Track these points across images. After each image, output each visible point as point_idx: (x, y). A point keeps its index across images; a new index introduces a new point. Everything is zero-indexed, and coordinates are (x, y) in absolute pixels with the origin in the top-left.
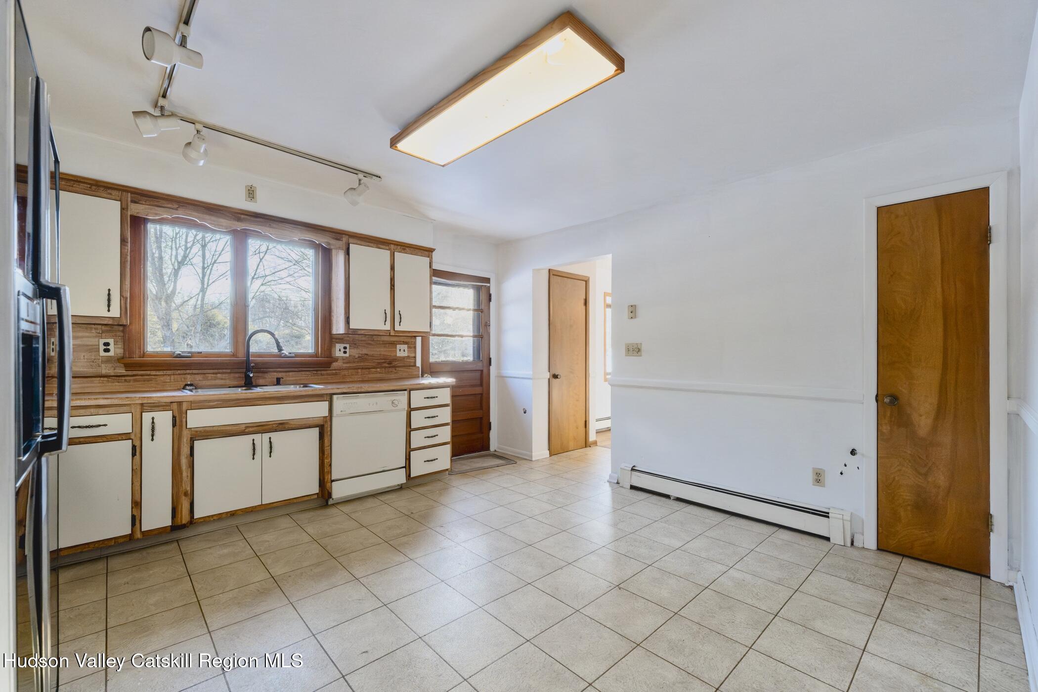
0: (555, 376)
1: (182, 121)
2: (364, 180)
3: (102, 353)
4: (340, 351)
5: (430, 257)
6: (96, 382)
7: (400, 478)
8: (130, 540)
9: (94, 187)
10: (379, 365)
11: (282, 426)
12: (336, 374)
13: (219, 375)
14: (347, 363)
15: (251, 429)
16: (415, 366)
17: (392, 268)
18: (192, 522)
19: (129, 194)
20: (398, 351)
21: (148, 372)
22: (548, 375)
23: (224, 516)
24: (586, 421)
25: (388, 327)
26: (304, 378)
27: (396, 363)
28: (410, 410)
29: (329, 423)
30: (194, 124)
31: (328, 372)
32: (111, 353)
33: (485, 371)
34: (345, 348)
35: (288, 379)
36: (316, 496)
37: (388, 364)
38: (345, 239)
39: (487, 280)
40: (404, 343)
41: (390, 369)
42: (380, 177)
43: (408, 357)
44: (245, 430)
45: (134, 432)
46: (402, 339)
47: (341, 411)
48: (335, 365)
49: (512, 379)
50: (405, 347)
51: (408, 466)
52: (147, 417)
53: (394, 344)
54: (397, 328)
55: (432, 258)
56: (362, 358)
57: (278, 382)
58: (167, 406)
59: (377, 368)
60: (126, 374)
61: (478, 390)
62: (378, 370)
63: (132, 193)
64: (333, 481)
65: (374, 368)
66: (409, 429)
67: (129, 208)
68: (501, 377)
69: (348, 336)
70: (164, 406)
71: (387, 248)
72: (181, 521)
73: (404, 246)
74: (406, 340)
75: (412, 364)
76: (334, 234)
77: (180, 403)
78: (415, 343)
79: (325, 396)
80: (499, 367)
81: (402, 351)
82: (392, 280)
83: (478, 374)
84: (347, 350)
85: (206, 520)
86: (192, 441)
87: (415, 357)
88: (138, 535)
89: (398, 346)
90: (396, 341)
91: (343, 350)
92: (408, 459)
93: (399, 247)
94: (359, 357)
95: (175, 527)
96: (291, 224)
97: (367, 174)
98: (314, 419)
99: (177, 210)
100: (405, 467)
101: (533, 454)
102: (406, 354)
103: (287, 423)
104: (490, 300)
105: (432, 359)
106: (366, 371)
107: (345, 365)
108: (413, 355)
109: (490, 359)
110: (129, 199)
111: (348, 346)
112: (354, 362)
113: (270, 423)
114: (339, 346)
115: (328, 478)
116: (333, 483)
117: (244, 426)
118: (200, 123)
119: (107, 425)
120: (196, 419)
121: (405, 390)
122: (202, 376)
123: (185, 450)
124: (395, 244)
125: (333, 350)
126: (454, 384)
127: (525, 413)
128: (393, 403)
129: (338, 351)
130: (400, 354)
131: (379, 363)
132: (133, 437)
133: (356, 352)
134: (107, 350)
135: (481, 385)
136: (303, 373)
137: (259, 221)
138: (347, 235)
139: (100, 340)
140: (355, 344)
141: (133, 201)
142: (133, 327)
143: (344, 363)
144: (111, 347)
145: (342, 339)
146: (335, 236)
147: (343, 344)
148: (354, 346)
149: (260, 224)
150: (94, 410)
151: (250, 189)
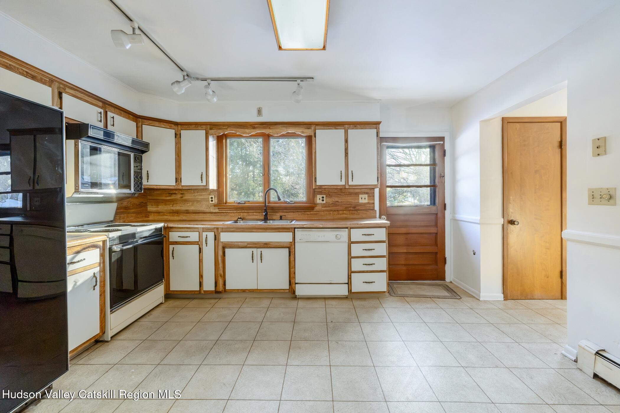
0: (512, 222)
1: (203, 81)
2: (302, 83)
3: (211, 202)
4: (320, 199)
5: (378, 129)
6: (208, 215)
7: (343, 291)
8: (199, 293)
9: (197, 126)
10: (347, 209)
11: (266, 245)
12: (316, 214)
13: (255, 213)
14: (324, 207)
15: (250, 245)
16: (373, 209)
17: (346, 141)
18: (225, 291)
19: (209, 126)
20: (360, 199)
22: (501, 221)
23: (240, 291)
24: (561, 272)
25: (343, 183)
26: (297, 216)
27: (359, 207)
28: (350, 243)
29: (293, 246)
30: (206, 80)
31: (312, 213)
32: (213, 202)
33: (440, 215)
34: (323, 197)
35: (289, 216)
36: (288, 291)
37: (353, 208)
38: (313, 128)
39: (442, 139)
40: (367, 193)
41: (353, 212)
42: (313, 78)
43: (368, 203)
44: (247, 245)
45: (200, 241)
46: (363, 190)
47: (300, 240)
48: (317, 208)
49: (464, 222)
50: (366, 196)
51: (349, 283)
52: (204, 234)
53: (357, 194)
54: (351, 183)
55: (379, 129)
56: (335, 204)
57: (281, 218)
58: (213, 229)
59: (344, 211)
60: (219, 212)
61: (433, 230)
62: (345, 212)
63: (210, 125)
64: (296, 283)
65: (342, 211)
66: (350, 257)
67: (209, 132)
68: (455, 221)
69: (325, 190)
70: (211, 229)
71: (343, 128)
72: (219, 290)
73: (355, 124)
74: (366, 191)
75: (372, 208)
76: (306, 126)
77: (218, 228)
78: (374, 193)
79: (291, 229)
80: (454, 211)
81: (363, 199)
82: (346, 150)
83: (433, 217)
84: (325, 199)
85: (232, 291)
86: (224, 248)
87: (374, 203)
88: (203, 292)
89: (360, 196)
90: (359, 192)
91: (321, 199)
92: (349, 278)
93: (352, 125)
94: (332, 203)
95: (217, 292)
96: (280, 124)
97: (303, 79)
98: (284, 243)
99: (227, 129)
100: (348, 283)
101: (481, 294)
102: (366, 201)
103: (269, 244)
104: (444, 155)
105: (388, 204)
106: (336, 213)
107: (323, 209)
108: (372, 202)
109: (445, 205)
110: (209, 128)
111: (325, 196)
112: (329, 207)
113: (260, 243)
114: (319, 197)
115: (293, 281)
116: (296, 285)
117: (247, 243)
118: (209, 79)
119: (190, 237)
120: (225, 237)
121: (347, 228)
123: (220, 253)
124: (348, 124)
125: (315, 198)
126: (389, 225)
127: (474, 254)
128: (336, 237)
129: (319, 199)
130: (361, 201)
131: (346, 208)
132: (200, 244)
133: (330, 200)
134: (212, 201)
135: (436, 225)
136: (297, 213)
137: (264, 127)
138: (314, 124)
139: (210, 196)
140: (330, 195)
141: (211, 129)
142: (221, 190)
143: (322, 207)
144: (213, 199)
145: (321, 192)
146: (307, 126)
147: (322, 195)
148: (329, 196)
149: (264, 128)
150: (186, 230)
151: (259, 109)
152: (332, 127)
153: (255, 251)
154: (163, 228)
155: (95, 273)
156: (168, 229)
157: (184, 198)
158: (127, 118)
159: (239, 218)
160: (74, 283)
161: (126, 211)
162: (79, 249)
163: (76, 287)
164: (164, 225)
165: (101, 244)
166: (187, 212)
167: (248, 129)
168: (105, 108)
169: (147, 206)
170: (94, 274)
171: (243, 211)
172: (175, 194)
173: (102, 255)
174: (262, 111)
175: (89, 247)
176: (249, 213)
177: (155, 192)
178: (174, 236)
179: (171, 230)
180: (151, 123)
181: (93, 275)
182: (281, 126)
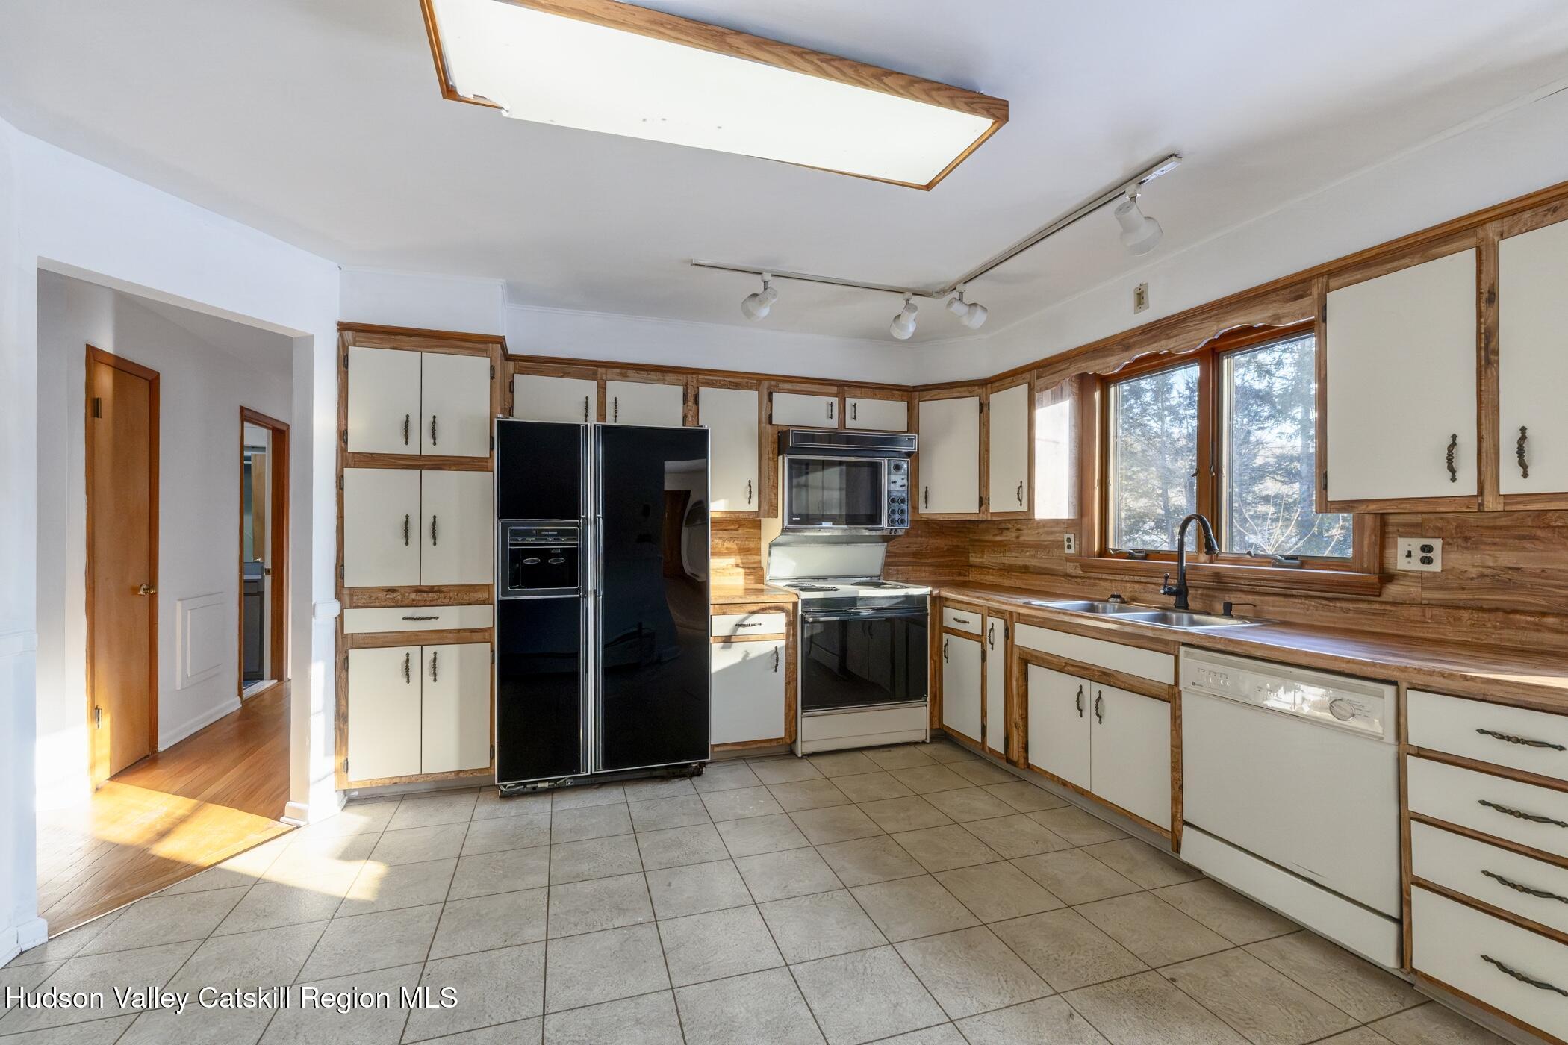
3: (1066, 550)
4: (1410, 555)
8: (981, 748)
9: (1015, 377)
11: (1106, 677)
12: (1383, 614)
14: (1435, 589)
18: (1028, 767)
19: (1037, 371)
21: (1100, 575)
23: (1055, 779)
25: (1466, 487)
26: (1299, 611)
28: (1405, 749)
30: (956, 287)
31: (1370, 605)
32: (1072, 550)
34: (1427, 549)
38: (1316, 287)
42: (1174, 156)
45: (984, 635)
47: (1194, 684)
52: (989, 621)
54: (1512, 485)
56: (1498, 579)
57: (1228, 610)
60: (1082, 575)
63: (1036, 368)
64: (1185, 822)
65: (1534, 613)
67: (1035, 386)
69: (1443, 519)
70: (1001, 613)
72: (1015, 759)
73: (1546, 202)
76: (1288, 291)
77: (1011, 613)
79: (1171, 645)
84: (1437, 554)
85: (1041, 771)
86: (1027, 664)
88: (986, 750)
91: (1418, 554)
92: (1404, 901)
93: (1527, 214)
94: (1480, 575)
95: (1008, 759)
96: (1197, 315)
106: (1493, 618)
107: (1427, 595)
110: (1035, 375)
111: (1437, 544)
112: (1462, 589)
114: (1403, 545)
115: (1180, 817)
116: (1185, 826)
117: (1064, 661)
118: (958, 282)
119: (968, 623)
120: (1027, 637)
121: (1394, 683)
122: (1142, 586)
123: (1017, 671)
124: (1499, 217)
125: (1389, 552)
128: (1333, 706)
129: (1404, 554)
132: (983, 641)
133: (1468, 562)
134: (1070, 547)
136: (1297, 601)
137: (1154, 336)
138: (1322, 275)
139: (1067, 536)
140: (1466, 539)
141: (1038, 378)
142: (1085, 520)
143: (1423, 588)
144: (1072, 543)
145: (1420, 525)
146: (1290, 293)
147: (1422, 536)
148: (1464, 544)
149: (1154, 339)
150: (964, 606)
151: (1139, 292)
152: (1407, 261)
153: (1091, 689)
154: (928, 596)
155: (778, 647)
156: (939, 602)
157: (1022, 538)
158: (888, 399)
159: (1113, 596)
160: (745, 653)
161: (918, 560)
162: (754, 608)
163: (747, 659)
164: (931, 592)
165: (790, 607)
166: (1025, 570)
167: (1112, 355)
168: (844, 394)
169: (969, 553)
170: (776, 648)
171: (1136, 578)
172: (1008, 529)
173: (791, 624)
174: (1147, 294)
175: (770, 608)
176: (1149, 585)
177: (981, 526)
178: (950, 615)
179: (948, 603)
180: (935, 395)
181: (774, 649)
182: (1204, 319)
